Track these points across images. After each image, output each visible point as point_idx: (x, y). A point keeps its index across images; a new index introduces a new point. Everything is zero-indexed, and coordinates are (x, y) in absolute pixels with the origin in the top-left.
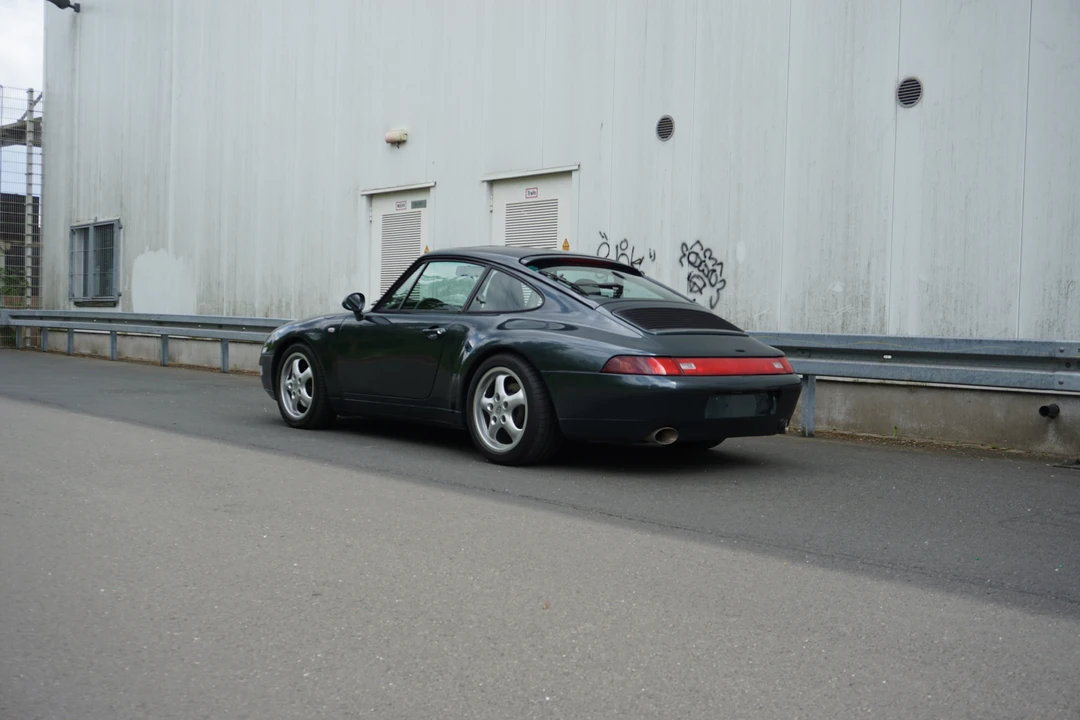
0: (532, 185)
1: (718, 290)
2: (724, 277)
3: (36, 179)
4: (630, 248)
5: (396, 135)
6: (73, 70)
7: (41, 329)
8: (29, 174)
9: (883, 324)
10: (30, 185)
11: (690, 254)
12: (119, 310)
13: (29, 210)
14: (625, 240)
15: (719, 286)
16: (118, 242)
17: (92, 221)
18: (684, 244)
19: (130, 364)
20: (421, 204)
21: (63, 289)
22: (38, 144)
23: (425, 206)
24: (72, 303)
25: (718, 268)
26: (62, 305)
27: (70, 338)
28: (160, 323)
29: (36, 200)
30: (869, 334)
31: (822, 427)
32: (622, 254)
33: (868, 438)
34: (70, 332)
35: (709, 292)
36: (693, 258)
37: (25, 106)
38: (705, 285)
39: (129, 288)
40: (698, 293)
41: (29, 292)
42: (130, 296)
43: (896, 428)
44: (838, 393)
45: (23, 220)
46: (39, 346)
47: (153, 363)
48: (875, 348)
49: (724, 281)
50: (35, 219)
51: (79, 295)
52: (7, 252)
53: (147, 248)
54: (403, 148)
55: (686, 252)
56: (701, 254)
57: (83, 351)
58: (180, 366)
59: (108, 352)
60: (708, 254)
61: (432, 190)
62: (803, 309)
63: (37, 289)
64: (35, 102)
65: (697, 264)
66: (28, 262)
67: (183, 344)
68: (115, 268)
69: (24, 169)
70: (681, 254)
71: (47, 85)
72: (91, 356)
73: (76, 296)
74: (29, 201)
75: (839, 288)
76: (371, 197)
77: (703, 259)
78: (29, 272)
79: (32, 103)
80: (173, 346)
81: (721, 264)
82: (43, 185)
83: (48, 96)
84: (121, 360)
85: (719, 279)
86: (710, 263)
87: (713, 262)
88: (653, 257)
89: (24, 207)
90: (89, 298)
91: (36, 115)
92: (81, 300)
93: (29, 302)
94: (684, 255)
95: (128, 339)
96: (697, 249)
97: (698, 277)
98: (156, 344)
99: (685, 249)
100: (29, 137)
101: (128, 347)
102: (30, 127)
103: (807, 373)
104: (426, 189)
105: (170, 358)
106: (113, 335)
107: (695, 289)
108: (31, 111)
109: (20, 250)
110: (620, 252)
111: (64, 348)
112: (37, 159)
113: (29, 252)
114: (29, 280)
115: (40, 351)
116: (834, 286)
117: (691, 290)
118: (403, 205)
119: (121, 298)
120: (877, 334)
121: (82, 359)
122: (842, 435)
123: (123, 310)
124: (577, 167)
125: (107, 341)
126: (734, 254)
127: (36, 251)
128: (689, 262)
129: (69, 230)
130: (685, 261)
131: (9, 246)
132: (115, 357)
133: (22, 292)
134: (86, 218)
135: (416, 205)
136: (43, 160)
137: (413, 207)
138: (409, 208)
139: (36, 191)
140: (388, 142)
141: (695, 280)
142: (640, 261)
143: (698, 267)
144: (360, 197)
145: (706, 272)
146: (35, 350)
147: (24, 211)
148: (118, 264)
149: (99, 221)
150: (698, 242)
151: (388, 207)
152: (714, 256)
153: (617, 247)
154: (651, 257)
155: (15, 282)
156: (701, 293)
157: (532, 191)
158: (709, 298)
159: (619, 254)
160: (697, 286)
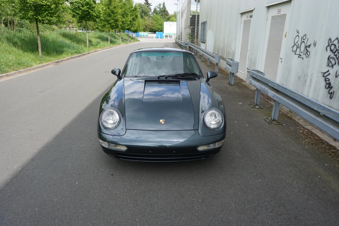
0: (280, 8)
4: (306, 39)
8: (197, 10)
11: (332, 45)
13: (196, 19)
14: (306, 35)
16: (206, 27)
17: (203, 21)
18: (330, 39)
21: (200, 38)
29: (198, 16)
32: (303, 42)
35: (337, 68)
36: (333, 47)
38: (335, 64)
40: (331, 67)
41: (195, 38)
53: (209, 29)
56: (337, 46)
61: (254, 11)
65: (334, 51)
66: (196, 31)
70: (327, 44)
73: (201, 41)
74: (196, 16)
76: (242, 14)
77: (338, 49)
78: (196, 34)
88: (315, 44)
93: (195, 41)
94: (329, 45)
96: (336, 43)
97: (333, 58)
99: (330, 42)
104: (252, 11)
107: (330, 65)
109: (194, 29)
110: (303, 41)
112: (199, 6)
113: (196, 29)
114: (196, 36)
117: (328, 65)
118: (248, 17)
119: (206, 41)
123: (205, 44)
128: (331, 50)
130: (329, 49)
131: (192, 27)
133: (194, 38)
137: (250, 18)
141: (331, 60)
142: (310, 46)
143: (334, 53)
145: (338, 56)
150: (337, 39)
151: (245, 17)
153: (302, 38)
154: (314, 44)
155: (193, 36)
156: (333, 68)
157: (279, 10)
158: (336, 71)
159: (302, 41)
160: (332, 63)
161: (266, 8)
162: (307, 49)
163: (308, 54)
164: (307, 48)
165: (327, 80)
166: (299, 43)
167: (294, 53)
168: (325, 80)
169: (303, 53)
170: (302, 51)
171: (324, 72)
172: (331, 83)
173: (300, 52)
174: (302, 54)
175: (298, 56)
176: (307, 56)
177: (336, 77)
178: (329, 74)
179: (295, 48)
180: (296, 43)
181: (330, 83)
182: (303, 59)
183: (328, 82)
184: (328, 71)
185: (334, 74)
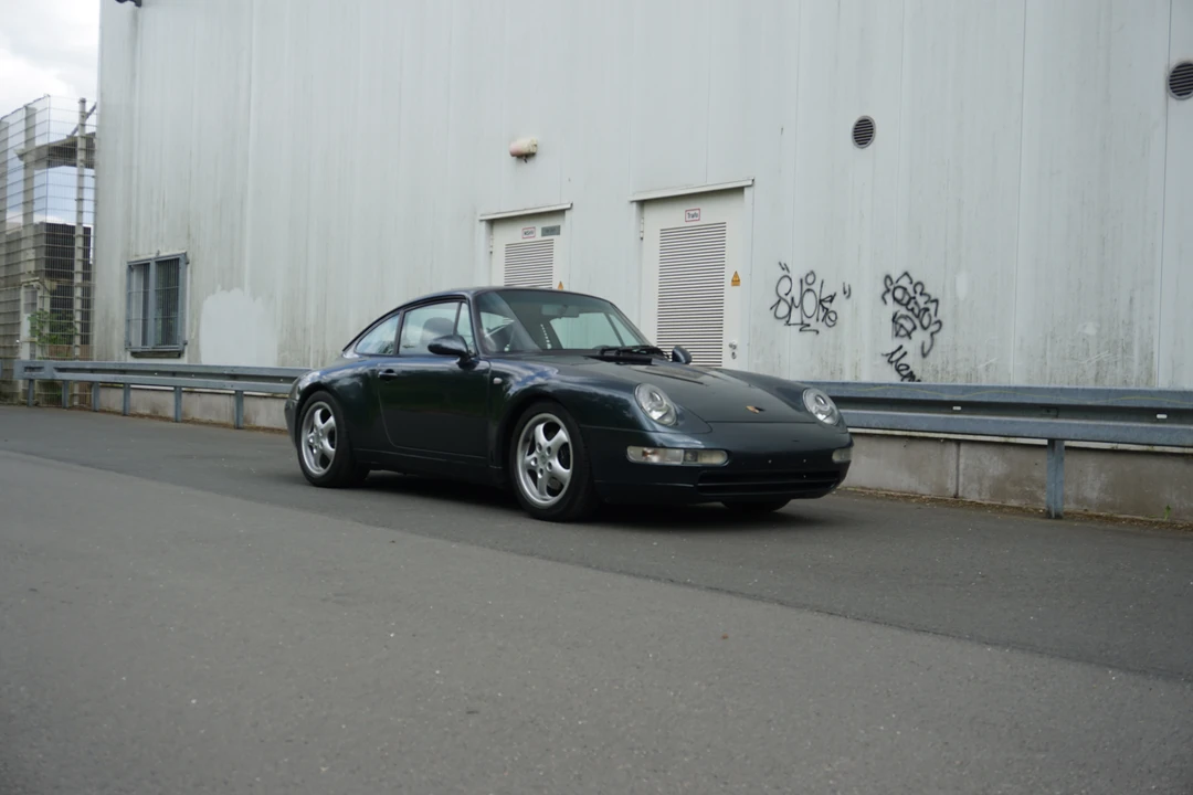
0: (693, 205)
1: (932, 334)
2: (939, 317)
3: (88, 206)
4: (818, 282)
5: (523, 144)
6: (133, 76)
7: (91, 384)
8: (80, 200)
9: (1150, 375)
10: (80, 212)
11: (895, 289)
12: (184, 361)
13: (79, 243)
14: (812, 273)
15: (934, 328)
16: (185, 280)
17: (153, 256)
18: (889, 277)
19: (197, 426)
20: (555, 231)
21: (118, 336)
22: (90, 165)
23: (558, 234)
24: (129, 353)
25: (932, 307)
26: (116, 355)
27: (126, 395)
28: (234, 377)
29: (87, 230)
30: (1132, 387)
31: (1070, 507)
32: (808, 290)
33: (1133, 520)
34: (126, 387)
35: (920, 336)
36: (899, 294)
37: (76, 119)
38: (915, 328)
39: (197, 335)
40: (906, 338)
41: (77, 340)
42: (198, 346)
43: (1168, 508)
44: (1090, 464)
45: (72, 255)
46: (90, 405)
47: (225, 426)
48: (1146, 405)
49: (939, 322)
50: (86, 253)
51: (137, 344)
52: (52, 293)
53: (219, 287)
54: (531, 163)
55: (890, 286)
56: (910, 289)
57: (141, 411)
58: (258, 429)
59: (171, 413)
60: (919, 289)
61: (567, 212)
62: (1043, 357)
63: (87, 337)
64: (89, 115)
65: (905, 301)
67: (261, 403)
68: (180, 311)
69: (74, 194)
70: (883, 289)
71: (102, 94)
72: (150, 417)
73: (133, 345)
74: (79, 232)
75: (1091, 330)
76: (492, 223)
77: (912, 294)
78: (78, 317)
79: (85, 116)
80: (248, 404)
81: (936, 301)
82: (96, 213)
83: (103, 108)
84: (188, 421)
85: (934, 319)
86: (921, 300)
87: (925, 299)
88: (847, 293)
89: (73, 239)
90: (149, 347)
91: (89, 130)
92: (139, 350)
93: (77, 352)
94: (888, 290)
95: (194, 395)
96: (904, 282)
97: (906, 317)
98: (231, 402)
99: (889, 282)
100: (81, 156)
101: (195, 407)
102: (81, 144)
103: (1055, 437)
104: (562, 212)
105: (245, 421)
106: (178, 391)
107: (902, 332)
108: (83, 125)
110: (805, 287)
111: (119, 407)
112: (89, 182)
113: (78, 292)
114: (78, 326)
115: (90, 410)
116: (1085, 327)
117: (897, 335)
118: (532, 232)
119: (186, 348)
120: (1142, 387)
121: (141, 420)
122: (1098, 517)
123: (189, 360)
124: (750, 183)
125: (170, 398)
126: (953, 288)
127: (87, 291)
128: (895, 299)
129: (125, 267)
130: (889, 297)
131: (55, 284)
132: (180, 419)
133: (70, 341)
134: (146, 252)
135: (547, 232)
136: (96, 183)
137: (543, 235)
138: (538, 236)
139: (88, 222)
140: (513, 155)
141: (902, 321)
142: (832, 299)
143: (906, 305)
144: (478, 224)
145: (916, 311)
146: (85, 409)
147: (73, 244)
148: (184, 307)
149: (161, 255)
150: (906, 274)
151: (514, 234)
152: (927, 290)
153: (801, 281)
154: (845, 293)
155: (62, 328)
156: (910, 338)
157: (692, 213)
158: (920, 344)
159: (804, 289)
160: (905, 329)
161: (635, 205)
162: (824, 308)
163: (833, 318)
164: (826, 305)
165: (901, 368)
166: (796, 293)
167: (784, 321)
168: (898, 370)
169: (815, 318)
170: (809, 315)
171: (890, 352)
172: (915, 373)
173: (804, 318)
174: (812, 321)
175: (799, 327)
176: (831, 323)
177: (924, 355)
178: (905, 353)
179: (783, 309)
180: (782, 295)
181: (911, 373)
182: (818, 332)
183: (904, 373)
184: (901, 347)
185: (919, 351)
